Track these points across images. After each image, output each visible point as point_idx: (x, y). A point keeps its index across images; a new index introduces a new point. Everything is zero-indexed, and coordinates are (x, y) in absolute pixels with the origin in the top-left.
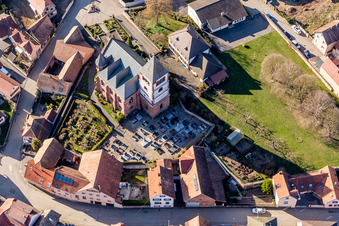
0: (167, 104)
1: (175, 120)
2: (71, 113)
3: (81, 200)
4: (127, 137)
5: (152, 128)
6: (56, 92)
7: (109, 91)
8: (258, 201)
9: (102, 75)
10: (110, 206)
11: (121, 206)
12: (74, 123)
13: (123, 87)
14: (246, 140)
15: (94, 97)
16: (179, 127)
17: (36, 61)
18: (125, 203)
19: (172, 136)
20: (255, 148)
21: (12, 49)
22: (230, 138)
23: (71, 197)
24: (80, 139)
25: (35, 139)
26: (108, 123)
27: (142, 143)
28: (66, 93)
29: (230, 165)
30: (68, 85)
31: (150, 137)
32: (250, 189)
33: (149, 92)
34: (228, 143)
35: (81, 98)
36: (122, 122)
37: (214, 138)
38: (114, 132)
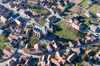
0: (47, 34)
1: (49, 37)
2: (30, 39)
3: (36, 53)
4: (41, 41)
5: (45, 39)
6: (26, 36)
7: (36, 34)
8: (67, 47)
9: (35, 31)
10: (41, 53)
11: (43, 53)
12: (31, 41)
13: (39, 32)
14: (62, 38)
15: (33, 36)
16: (50, 38)
17: (21, 33)
18: (44, 52)
19: (49, 40)
20: (64, 39)
21: (15, 31)
22: (60, 38)
23: (34, 53)
24: (33, 43)
25: (24, 45)
26: (37, 40)
27: (44, 42)
28: (28, 36)
29: (61, 42)
30: (28, 35)
31: (46, 41)
32: (65, 46)
33: (44, 32)
34: (59, 39)
35: (31, 37)
36: (40, 39)
37: (57, 39)
38: (39, 41)
